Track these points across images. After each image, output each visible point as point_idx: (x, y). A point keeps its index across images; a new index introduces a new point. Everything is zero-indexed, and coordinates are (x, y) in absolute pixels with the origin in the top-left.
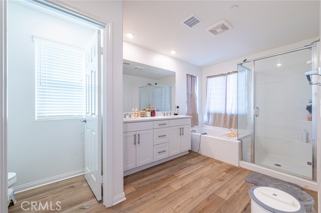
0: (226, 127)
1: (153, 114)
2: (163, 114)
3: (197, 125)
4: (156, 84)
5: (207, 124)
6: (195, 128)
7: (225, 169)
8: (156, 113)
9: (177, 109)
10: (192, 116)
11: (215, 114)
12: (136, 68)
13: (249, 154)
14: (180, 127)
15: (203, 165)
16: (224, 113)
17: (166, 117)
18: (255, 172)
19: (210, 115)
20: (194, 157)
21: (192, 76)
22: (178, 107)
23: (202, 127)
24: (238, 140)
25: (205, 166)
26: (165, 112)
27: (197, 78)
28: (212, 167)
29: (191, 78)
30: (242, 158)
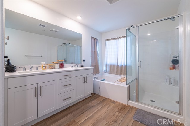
0: (118, 75)
1: (61, 66)
2: (71, 66)
3: (99, 73)
4: (69, 44)
5: (105, 72)
6: (97, 76)
7: (117, 109)
8: (65, 65)
9: (83, 62)
10: (94, 68)
11: (111, 66)
12: (52, 30)
13: (135, 94)
14: (84, 76)
15: (102, 106)
16: (116, 64)
17: (73, 69)
18: (140, 109)
19: (108, 66)
20: (95, 99)
21: (95, 39)
22: (84, 61)
23: (102, 74)
24: (127, 84)
25: (103, 106)
26: (73, 65)
27: (99, 41)
28: (108, 107)
29: (94, 40)
30: (129, 98)
